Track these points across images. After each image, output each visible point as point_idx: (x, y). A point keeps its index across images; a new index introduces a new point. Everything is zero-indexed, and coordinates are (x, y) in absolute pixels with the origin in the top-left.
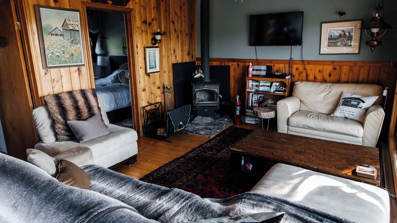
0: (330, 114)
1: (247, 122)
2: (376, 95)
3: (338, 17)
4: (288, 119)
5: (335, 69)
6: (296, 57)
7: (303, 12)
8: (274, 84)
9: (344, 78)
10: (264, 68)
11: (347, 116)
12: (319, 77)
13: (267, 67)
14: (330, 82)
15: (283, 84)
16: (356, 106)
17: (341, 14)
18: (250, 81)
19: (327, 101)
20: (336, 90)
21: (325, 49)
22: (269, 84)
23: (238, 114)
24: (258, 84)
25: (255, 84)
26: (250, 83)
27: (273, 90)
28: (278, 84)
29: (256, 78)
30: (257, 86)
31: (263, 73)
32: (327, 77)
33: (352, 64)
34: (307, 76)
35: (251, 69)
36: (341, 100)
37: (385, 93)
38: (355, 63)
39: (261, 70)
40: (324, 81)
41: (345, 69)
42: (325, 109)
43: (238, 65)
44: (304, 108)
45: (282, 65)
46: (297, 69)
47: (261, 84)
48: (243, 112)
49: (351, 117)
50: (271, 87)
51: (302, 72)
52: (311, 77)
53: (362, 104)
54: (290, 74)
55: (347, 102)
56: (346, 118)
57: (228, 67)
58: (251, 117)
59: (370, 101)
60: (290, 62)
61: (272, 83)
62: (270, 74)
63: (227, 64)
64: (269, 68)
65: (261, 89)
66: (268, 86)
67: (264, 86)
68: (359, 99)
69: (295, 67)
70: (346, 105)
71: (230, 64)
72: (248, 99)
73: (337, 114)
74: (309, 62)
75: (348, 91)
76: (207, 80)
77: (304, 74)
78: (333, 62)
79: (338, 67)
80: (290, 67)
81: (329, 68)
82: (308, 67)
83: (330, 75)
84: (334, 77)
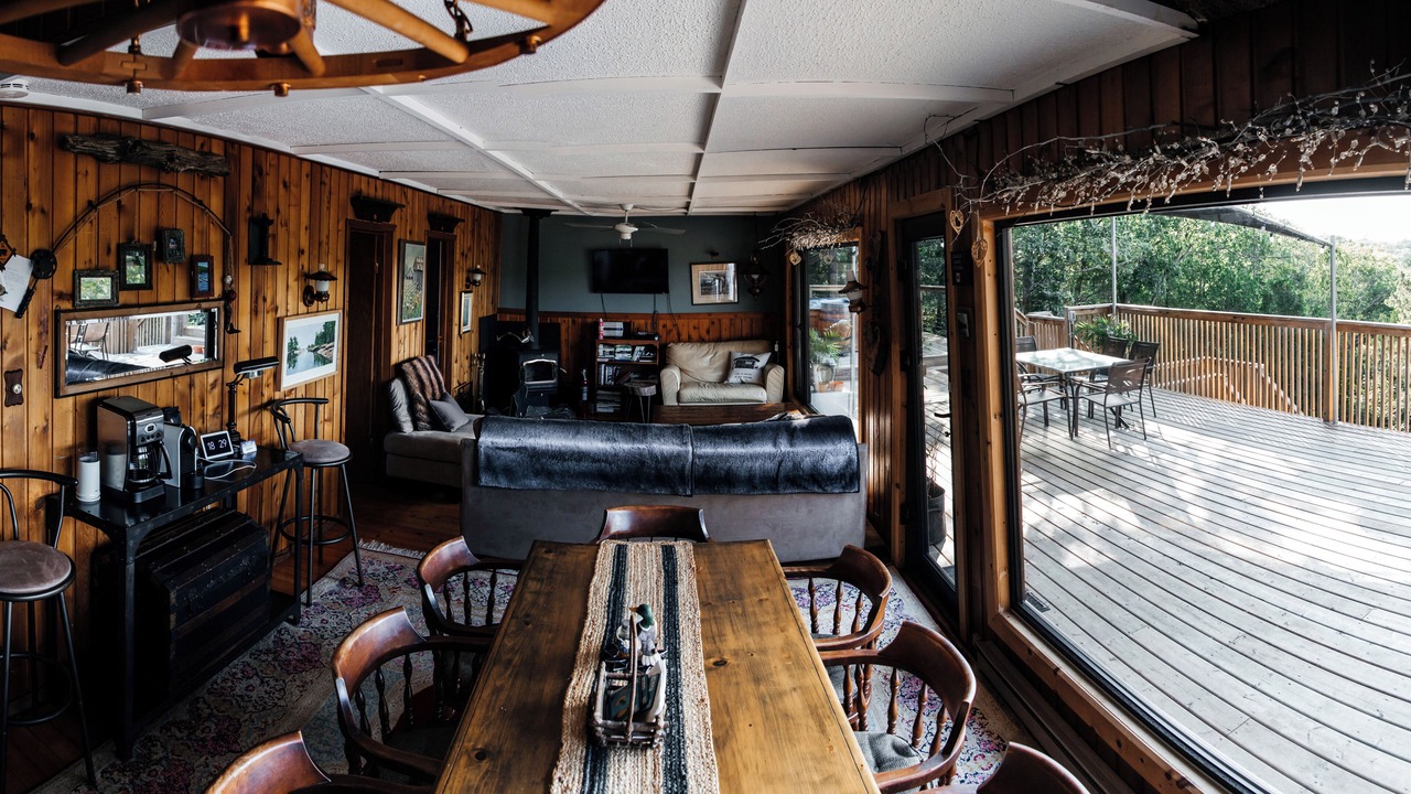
0: (723, 380)
1: (599, 410)
2: (768, 352)
3: (709, 258)
4: (678, 393)
5: (713, 323)
6: (662, 309)
7: (666, 250)
8: (638, 348)
9: (725, 334)
10: (620, 325)
11: (744, 380)
12: (695, 335)
13: (625, 324)
14: (709, 341)
15: (649, 348)
16: (751, 367)
17: (714, 254)
18: (601, 346)
19: (715, 366)
20: (723, 350)
21: (698, 298)
22: (630, 350)
23: (585, 399)
24: (612, 350)
25: (608, 350)
26: (601, 349)
27: (635, 358)
28: (643, 348)
29: (610, 342)
30: (611, 353)
31: (619, 333)
32: (704, 334)
33: (732, 317)
34: (679, 335)
35: (602, 328)
36: (733, 362)
37: (776, 348)
38: (736, 315)
39: (615, 329)
40: (702, 341)
41: (725, 323)
42: (714, 376)
43: (573, 321)
44: (687, 378)
45: (642, 322)
46: (664, 326)
47: (618, 350)
48: (592, 394)
49: (749, 380)
50: (632, 353)
51: (671, 331)
52: (684, 336)
53: (757, 364)
54: (657, 334)
55: (741, 363)
56: (743, 383)
57: (558, 325)
58: (605, 401)
59: (763, 359)
60: (655, 316)
61: (634, 348)
62: (630, 335)
63: (554, 320)
64: (627, 326)
65: (618, 357)
66: (628, 352)
67: (622, 353)
68: (752, 358)
69: (661, 322)
70: (740, 367)
71: (560, 320)
72: (599, 374)
73: (733, 379)
74: (680, 316)
75: (737, 350)
76: (536, 347)
77: (675, 332)
78: (710, 314)
79: (716, 321)
80: (654, 324)
81: (705, 323)
82: (680, 322)
83: (708, 332)
84: (713, 334)
